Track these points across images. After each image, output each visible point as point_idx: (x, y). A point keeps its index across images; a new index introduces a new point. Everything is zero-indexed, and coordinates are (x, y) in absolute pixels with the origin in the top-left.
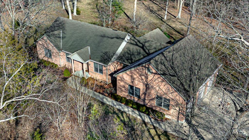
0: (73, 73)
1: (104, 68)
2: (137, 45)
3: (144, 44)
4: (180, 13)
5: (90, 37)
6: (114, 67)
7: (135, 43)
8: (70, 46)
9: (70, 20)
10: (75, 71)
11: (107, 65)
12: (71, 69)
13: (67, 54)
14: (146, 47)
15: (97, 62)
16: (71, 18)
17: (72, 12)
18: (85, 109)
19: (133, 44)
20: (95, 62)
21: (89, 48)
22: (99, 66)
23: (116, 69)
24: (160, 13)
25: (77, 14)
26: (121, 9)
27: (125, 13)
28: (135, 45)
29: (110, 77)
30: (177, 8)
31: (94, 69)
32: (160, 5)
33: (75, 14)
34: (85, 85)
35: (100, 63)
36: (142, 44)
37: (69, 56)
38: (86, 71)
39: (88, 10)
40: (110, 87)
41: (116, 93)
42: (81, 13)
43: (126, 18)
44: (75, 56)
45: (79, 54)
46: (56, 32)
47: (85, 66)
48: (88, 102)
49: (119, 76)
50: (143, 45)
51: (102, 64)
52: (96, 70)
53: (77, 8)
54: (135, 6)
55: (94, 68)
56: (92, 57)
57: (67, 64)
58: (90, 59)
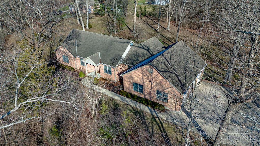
0: (87, 75)
1: (112, 70)
2: (143, 48)
3: (148, 47)
4: (169, 26)
5: (100, 45)
6: (121, 68)
7: (142, 47)
8: (84, 52)
9: (83, 31)
10: (88, 73)
11: (115, 66)
12: (85, 71)
13: (81, 59)
14: (150, 50)
15: (106, 65)
16: (84, 30)
17: (85, 26)
18: (97, 104)
19: (140, 47)
20: (105, 65)
21: (99, 53)
22: (108, 68)
23: (122, 70)
24: (154, 25)
25: (89, 28)
26: (124, 23)
27: (127, 26)
28: (142, 48)
29: (117, 76)
30: (166, 22)
31: (104, 71)
32: (154, 20)
33: (87, 28)
34: (97, 84)
35: (109, 66)
36: (147, 47)
37: (83, 61)
38: (98, 72)
39: (98, 24)
40: (118, 85)
41: (123, 90)
42: (92, 27)
43: (129, 30)
44: (88, 61)
45: (91, 59)
46: (73, 41)
47: (97, 68)
48: (100, 99)
49: (125, 76)
50: (149, 49)
51: (110, 66)
52: (106, 71)
53: (89, 23)
54: (135, 20)
55: (104, 69)
56: (102, 61)
57: (82, 67)
58: (101, 62)
